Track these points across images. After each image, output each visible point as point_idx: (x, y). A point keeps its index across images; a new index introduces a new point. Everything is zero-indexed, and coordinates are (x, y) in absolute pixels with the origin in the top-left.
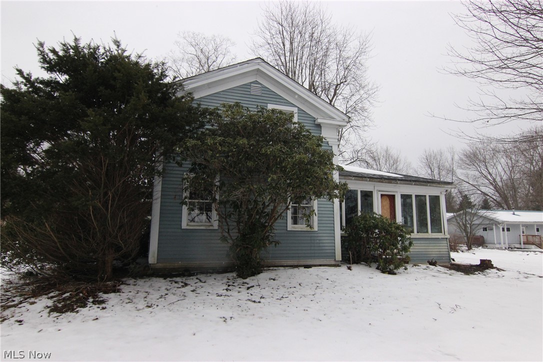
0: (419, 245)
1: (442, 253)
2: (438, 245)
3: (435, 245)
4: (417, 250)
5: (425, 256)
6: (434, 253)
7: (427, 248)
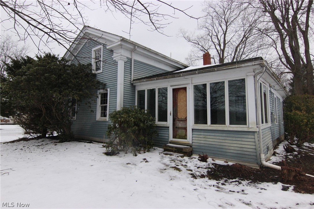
0: (213, 137)
1: (245, 149)
2: (240, 139)
3: (234, 139)
4: (210, 143)
5: (220, 150)
6: (232, 148)
7: (224, 141)
